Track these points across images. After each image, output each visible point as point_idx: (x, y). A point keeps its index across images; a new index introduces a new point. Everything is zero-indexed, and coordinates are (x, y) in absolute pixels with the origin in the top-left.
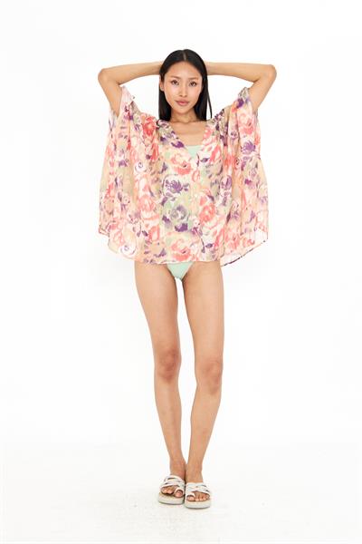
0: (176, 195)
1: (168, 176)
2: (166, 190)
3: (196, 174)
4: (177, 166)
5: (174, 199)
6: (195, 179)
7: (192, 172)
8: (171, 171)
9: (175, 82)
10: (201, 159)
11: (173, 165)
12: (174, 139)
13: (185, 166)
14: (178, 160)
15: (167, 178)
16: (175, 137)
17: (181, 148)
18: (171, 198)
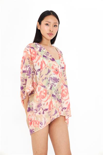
0: (56, 84)
1: (51, 75)
2: (51, 82)
3: (61, 74)
4: (54, 70)
5: (55, 86)
6: (61, 76)
7: (59, 73)
8: (52, 72)
9: (47, 24)
10: (62, 67)
11: (53, 70)
12: (50, 56)
13: (57, 70)
14: (54, 67)
15: (51, 76)
16: (50, 55)
17: (54, 61)
18: (54, 85)
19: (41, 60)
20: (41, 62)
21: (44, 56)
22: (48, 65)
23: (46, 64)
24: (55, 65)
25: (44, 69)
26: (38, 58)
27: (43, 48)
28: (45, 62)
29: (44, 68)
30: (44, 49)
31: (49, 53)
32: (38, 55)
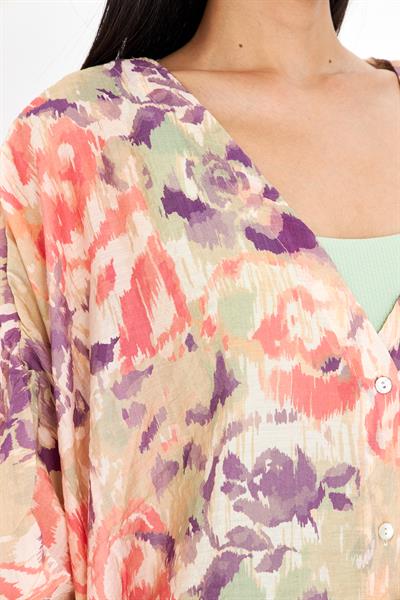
1: (235, 429)
4: (286, 364)
6: (385, 436)
7: (366, 402)
8: (253, 399)
11: (269, 364)
12: (251, 201)
13: (332, 365)
14: (294, 331)
15: (231, 446)
16: (257, 184)
17: (304, 254)
18: (259, 556)
19: (141, 248)
20: (139, 270)
21: (174, 202)
22: (212, 311)
23: (191, 294)
24: (309, 304)
25: (169, 348)
26: (102, 218)
27: (181, 111)
28: (179, 271)
29: (163, 339)
30: (196, 117)
31: (247, 162)
32: (109, 176)
